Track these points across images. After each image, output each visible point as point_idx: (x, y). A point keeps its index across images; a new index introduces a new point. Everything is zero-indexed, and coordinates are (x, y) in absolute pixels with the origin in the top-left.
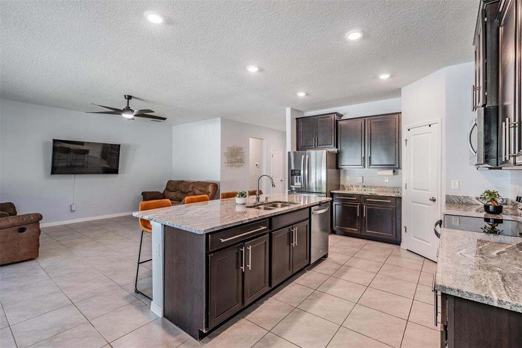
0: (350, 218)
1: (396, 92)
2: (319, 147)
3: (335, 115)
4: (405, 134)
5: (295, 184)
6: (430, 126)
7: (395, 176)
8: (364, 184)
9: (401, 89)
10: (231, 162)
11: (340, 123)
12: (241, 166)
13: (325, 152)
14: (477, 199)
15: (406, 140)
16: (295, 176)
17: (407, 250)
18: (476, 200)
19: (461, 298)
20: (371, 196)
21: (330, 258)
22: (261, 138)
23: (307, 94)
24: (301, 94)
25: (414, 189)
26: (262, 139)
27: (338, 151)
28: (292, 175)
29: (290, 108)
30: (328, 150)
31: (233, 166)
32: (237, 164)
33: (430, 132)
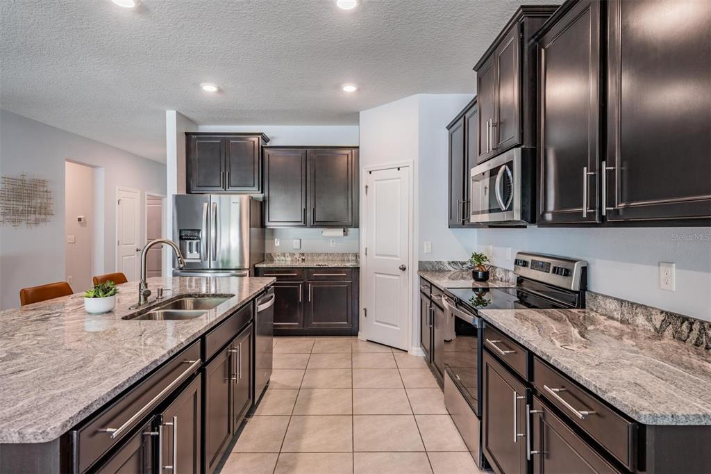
0: (287, 306)
1: (352, 117)
2: (231, 189)
3: (260, 137)
4: (364, 178)
5: (189, 255)
6: (399, 169)
7: (346, 237)
8: (301, 251)
9: (359, 113)
10: (15, 212)
11: (266, 151)
12: (44, 220)
13: (245, 198)
14: (449, 264)
15: (367, 187)
16: (188, 242)
17: (368, 341)
18: (448, 266)
19: (676, 426)
20: (319, 269)
21: (275, 382)
22: (94, 164)
23: (220, 91)
24: (209, 88)
25: (377, 255)
26: (93, 167)
27: (264, 198)
28: (181, 238)
29: (175, 112)
30: (252, 195)
31: (19, 221)
32: (33, 217)
33: (399, 178)
